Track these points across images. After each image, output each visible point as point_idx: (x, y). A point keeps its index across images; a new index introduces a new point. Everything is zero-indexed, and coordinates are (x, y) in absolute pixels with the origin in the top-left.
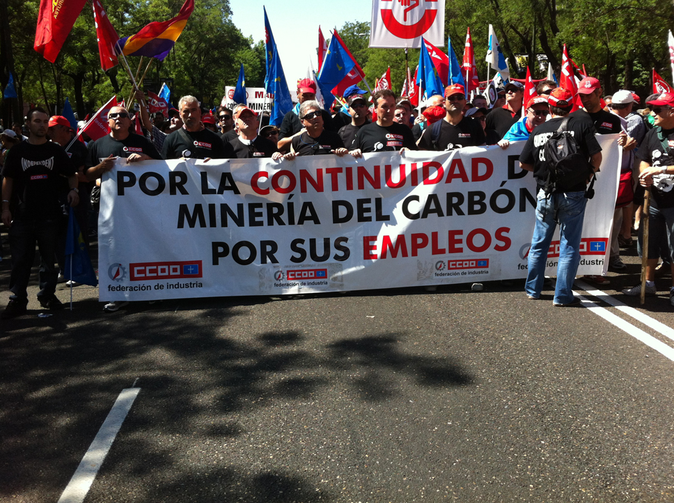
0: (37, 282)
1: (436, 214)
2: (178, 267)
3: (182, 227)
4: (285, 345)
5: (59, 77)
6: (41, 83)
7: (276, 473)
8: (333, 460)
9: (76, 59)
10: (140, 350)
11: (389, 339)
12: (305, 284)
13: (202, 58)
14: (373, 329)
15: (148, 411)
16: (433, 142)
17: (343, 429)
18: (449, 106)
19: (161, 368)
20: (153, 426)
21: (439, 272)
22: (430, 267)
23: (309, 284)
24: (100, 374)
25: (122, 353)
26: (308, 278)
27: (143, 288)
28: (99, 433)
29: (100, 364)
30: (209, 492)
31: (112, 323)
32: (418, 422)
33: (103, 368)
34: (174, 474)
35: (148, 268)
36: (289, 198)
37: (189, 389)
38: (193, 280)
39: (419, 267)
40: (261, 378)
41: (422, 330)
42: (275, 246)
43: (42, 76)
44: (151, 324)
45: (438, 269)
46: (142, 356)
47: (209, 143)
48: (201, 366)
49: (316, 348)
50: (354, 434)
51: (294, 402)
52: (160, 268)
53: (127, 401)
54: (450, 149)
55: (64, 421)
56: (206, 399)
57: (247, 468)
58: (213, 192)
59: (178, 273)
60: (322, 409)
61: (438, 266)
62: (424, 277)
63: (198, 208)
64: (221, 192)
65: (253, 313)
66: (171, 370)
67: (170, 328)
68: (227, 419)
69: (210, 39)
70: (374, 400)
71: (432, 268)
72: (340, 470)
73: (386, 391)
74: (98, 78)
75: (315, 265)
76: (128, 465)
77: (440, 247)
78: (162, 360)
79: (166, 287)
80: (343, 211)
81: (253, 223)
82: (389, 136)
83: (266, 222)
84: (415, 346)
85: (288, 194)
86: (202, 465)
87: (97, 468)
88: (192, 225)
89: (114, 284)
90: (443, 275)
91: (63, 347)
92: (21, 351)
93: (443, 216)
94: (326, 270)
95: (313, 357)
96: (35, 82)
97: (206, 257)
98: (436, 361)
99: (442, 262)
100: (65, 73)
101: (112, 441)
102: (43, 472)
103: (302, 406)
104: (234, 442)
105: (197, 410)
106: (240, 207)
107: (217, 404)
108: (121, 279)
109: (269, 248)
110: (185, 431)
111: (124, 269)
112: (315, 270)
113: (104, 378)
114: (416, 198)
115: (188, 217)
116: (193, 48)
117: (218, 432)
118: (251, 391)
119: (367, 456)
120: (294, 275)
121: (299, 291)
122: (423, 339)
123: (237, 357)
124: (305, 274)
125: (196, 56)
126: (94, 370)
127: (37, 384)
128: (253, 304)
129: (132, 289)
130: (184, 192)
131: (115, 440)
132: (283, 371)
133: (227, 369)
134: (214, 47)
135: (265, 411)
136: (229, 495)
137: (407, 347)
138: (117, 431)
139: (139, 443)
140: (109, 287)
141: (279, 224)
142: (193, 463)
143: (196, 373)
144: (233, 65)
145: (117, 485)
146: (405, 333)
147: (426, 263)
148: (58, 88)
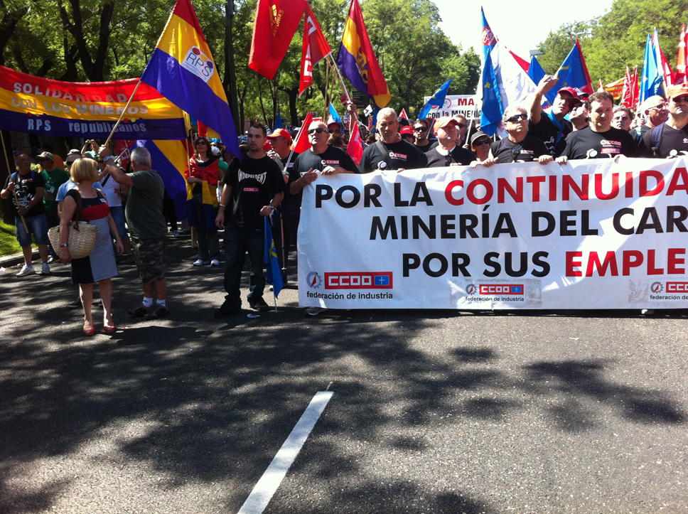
0: (247, 285)
1: (654, 230)
2: (370, 277)
3: (374, 239)
4: (478, 361)
5: (276, 93)
6: (260, 99)
7: (461, 493)
8: (522, 488)
9: (291, 75)
10: (335, 354)
11: (595, 365)
12: (498, 299)
13: (410, 68)
14: (577, 353)
15: (339, 416)
16: (653, 148)
17: (536, 456)
18: (674, 108)
19: (354, 375)
20: (344, 430)
21: (655, 294)
22: (644, 288)
23: (503, 299)
24: (298, 375)
25: (319, 356)
26: (502, 293)
27: (337, 297)
28: (293, 432)
29: (299, 366)
30: (392, 503)
31: (312, 327)
32: (621, 458)
33: (301, 370)
34: (359, 480)
35: (341, 278)
36: (485, 210)
37: (377, 398)
38: (384, 291)
39: (631, 288)
40: (451, 394)
41: (634, 357)
42: (467, 259)
43: (261, 92)
44: (347, 331)
45: (654, 291)
46: (337, 361)
47: (404, 154)
48: (392, 375)
49: (511, 368)
50: (547, 464)
51: (484, 422)
52: (352, 277)
53: (320, 404)
54: (674, 157)
55: (262, 417)
56: (393, 409)
57: (431, 483)
58: (405, 204)
59: (370, 284)
60: (514, 433)
61: (654, 288)
62: (637, 299)
63: (391, 220)
64: (413, 204)
65: (446, 326)
66: (363, 377)
67: (365, 336)
68: (413, 432)
69: (419, 49)
70: (573, 429)
71: (647, 290)
72: (530, 499)
73: (587, 421)
74: (311, 93)
75: (510, 281)
76: (317, 467)
77: (657, 267)
78: (355, 367)
79: (357, 296)
80: (543, 224)
81: (445, 235)
82: (604, 142)
83: (458, 235)
84: (624, 374)
85: (484, 205)
86: (387, 474)
87: (289, 465)
88: (384, 237)
89: (312, 291)
90: (661, 298)
91: (267, 347)
92: (230, 349)
93: (662, 231)
94: (522, 286)
95: (507, 378)
96: (255, 98)
97: (396, 268)
98: (648, 393)
99: (660, 283)
100: (281, 88)
101: (304, 441)
102: (240, 463)
103: (492, 427)
104: (420, 456)
105: (385, 420)
106: (432, 218)
107: (405, 416)
108: (318, 286)
109: (461, 261)
110: (372, 439)
111: (320, 277)
112: (510, 286)
113: (301, 380)
114: (631, 211)
115: (380, 229)
116: (402, 58)
117: (404, 445)
118: (440, 406)
119: (560, 488)
120: (487, 289)
121: (492, 306)
122: (635, 368)
123: (428, 371)
124: (499, 289)
125: (404, 67)
126: (292, 371)
127: (241, 381)
128: (447, 318)
129: (326, 297)
130: (378, 204)
131: (307, 441)
132: (474, 389)
133: (417, 382)
134: (422, 57)
135: (453, 427)
136: (411, 510)
137: (615, 376)
138: (310, 432)
139: (328, 447)
140: (308, 293)
141: (472, 237)
142: (378, 472)
143: (385, 382)
144: (441, 73)
145: (305, 484)
146: (614, 360)
147: (640, 284)
148: (275, 104)
